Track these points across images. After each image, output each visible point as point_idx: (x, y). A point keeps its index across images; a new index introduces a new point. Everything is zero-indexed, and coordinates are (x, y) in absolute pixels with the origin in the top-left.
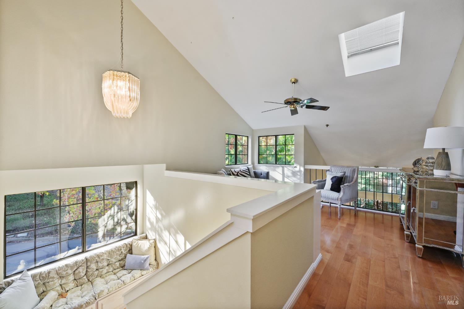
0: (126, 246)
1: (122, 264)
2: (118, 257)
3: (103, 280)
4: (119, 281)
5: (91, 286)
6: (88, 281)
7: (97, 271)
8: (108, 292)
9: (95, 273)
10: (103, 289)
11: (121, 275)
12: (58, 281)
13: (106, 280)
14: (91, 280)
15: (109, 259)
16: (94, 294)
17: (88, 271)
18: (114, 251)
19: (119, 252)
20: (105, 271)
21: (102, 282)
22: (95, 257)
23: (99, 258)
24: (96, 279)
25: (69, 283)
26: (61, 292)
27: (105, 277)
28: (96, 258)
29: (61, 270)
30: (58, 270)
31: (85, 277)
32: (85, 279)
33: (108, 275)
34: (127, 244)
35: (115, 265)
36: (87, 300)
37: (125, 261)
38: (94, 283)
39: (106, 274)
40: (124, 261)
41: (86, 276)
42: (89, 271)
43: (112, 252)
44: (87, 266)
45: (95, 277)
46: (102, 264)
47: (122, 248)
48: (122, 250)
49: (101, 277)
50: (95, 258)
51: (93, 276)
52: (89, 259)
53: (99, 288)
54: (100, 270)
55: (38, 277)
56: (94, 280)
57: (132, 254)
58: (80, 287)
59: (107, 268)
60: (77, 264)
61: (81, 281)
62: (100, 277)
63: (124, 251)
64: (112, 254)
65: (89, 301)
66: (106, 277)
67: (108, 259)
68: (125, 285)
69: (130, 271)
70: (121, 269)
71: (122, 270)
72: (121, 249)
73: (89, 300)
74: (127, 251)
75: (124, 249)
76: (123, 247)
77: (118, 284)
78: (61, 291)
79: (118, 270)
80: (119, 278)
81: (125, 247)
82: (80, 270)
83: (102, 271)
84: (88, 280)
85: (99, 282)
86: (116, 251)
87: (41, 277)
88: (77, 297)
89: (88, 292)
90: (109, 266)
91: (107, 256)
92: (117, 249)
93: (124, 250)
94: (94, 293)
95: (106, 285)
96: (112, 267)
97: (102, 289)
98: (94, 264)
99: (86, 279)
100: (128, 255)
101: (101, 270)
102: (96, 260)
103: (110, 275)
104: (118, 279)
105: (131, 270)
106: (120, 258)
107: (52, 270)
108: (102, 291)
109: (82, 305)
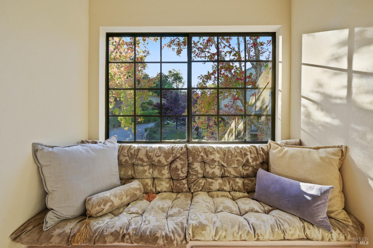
0: (255, 152)
1: (248, 186)
2: (241, 168)
3: (209, 199)
4: (241, 219)
5: (189, 202)
6: (189, 191)
7: (204, 179)
8: (215, 236)
9: (201, 181)
10: (205, 222)
11: (247, 208)
12: (149, 169)
13: (215, 202)
14: (192, 191)
15: (225, 165)
16: (185, 225)
17: (190, 174)
18: (233, 152)
19: (242, 158)
20: (216, 184)
21: (208, 204)
22: (200, 150)
23: (207, 156)
24: (200, 192)
25: (163, 181)
26: (151, 190)
27: (215, 196)
28: (202, 154)
29: (152, 152)
30: (148, 151)
31: (184, 181)
32: (184, 184)
33: (222, 196)
34: (258, 148)
35: (234, 181)
36: (169, 232)
37: (254, 183)
38: (195, 199)
39: (219, 192)
40: (252, 182)
41: (186, 179)
42: (192, 173)
43: (230, 154)
44: (188, 164)
45: (199, 187)
46: (212, 170)
47: (248, 153)
48: (249, 157)
49: (210, 193)
50: (200, 152)
51: (197, 185)
52: (190, 150)
53: (198, 214)
54: (208, 179)
55: (126, 151)
56: (196, 193)
57: (268, 170)
58: (174, 195)
59: (220, 181)
60: (174, 151)
61: (178, 185)
62: (208, 192)
63: (253, 162)
64: (230, 157)
65: (171, 234)
66: (218, 197)
67: (223, 164)
68: (258, 240)
69: (267, 208)
70: (246, 194)
71: (248, 197)
72: (246, 155)
73: (173, 232)
74: (258, 162)
75: (253, 156)
76: (251, 152)
77: (239, 228)
78: (151, 188)
79: (241, 194)
80: (243, 212)
81: (254, 154)
82: (178, 164)
83: (212, 182)
84: (189, 189)
85: (203, 200)
86: (236, 154)
87: (130, 153)
88: (160, 211)
89: (180, 212)
90: (223, 179)
91: (220, 158)
92: (239, 151)
93: (251, 157)
94: (185, 222)
95: (213, 215)
96: (229, 183)
97: (203, 219)
98: (199, 163)
99: (186, 186)
100: (261, 172)
101: (210, 180)
102: (202, 156)
103: (224, 196)
104: (241, 215)
105: (271, 208)
106: (245, 173)
107: (142, 149)
108: (202, 227)
109: (157, 238)
